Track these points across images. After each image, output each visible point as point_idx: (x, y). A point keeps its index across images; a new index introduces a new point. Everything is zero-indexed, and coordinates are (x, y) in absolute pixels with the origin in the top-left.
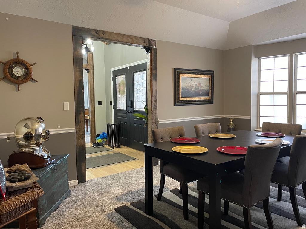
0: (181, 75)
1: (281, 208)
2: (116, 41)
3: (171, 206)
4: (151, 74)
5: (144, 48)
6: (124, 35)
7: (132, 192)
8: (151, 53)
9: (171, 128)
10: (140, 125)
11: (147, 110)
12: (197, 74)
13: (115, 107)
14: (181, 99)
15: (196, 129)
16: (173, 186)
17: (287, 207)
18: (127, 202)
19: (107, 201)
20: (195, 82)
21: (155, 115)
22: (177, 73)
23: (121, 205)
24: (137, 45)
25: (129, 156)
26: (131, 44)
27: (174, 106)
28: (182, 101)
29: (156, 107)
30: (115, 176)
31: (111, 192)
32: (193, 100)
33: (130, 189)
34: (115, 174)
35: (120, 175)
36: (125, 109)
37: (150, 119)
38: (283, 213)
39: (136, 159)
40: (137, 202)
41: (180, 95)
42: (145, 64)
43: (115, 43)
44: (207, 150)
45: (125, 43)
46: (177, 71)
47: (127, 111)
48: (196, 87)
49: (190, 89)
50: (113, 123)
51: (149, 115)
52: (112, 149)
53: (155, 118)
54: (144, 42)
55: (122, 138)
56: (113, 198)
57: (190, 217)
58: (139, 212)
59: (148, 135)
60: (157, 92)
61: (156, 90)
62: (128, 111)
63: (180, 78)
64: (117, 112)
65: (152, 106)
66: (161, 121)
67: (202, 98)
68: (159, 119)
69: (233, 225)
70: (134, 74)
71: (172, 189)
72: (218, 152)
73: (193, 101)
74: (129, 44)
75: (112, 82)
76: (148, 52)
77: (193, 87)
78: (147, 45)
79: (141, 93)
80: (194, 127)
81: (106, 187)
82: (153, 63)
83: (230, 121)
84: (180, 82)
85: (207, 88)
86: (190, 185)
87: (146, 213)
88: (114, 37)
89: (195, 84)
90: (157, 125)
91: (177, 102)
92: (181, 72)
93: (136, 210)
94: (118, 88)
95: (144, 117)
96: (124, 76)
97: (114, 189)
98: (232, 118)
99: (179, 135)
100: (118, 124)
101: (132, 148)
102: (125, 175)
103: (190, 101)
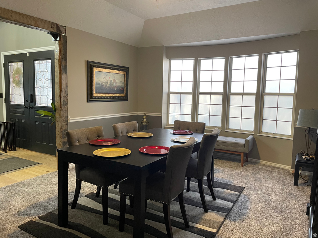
0: (95, 69)
1: (190, 198)
2: (14, 21)
3: (88, 212)
4: (60, 65)
5: (51, 34)
6: (25, 15)
7: (38, 203)
8: (59, 40)
9: (88, 129)
10: (44, 124)
11: (55, 106)
12: (112, 69)
13: (8, 100)
14: (95, 95)
15: (115, 128)
16: (88, 191)
17: (195, 196)
18: (33, 217)
19: (6, 219)
20: (109, 78)
21: (64, 113)
22: (90, 67)
23: (27, 221)
24: (42, 29)
25: (30, 161)
26: (34, 27)
27: (88, 102)
28: (96, 98)
29: (67, 104)
30: (14, 187)
31: (10, 207)
32: (108, 96)
33: (36, 200)
34: (13, 184)
35: (21, 185)
36: (23, 104)
37: (58, 116)
38: (193, 203)
39: (39, 163)
40: (47, 214)
41: (94, 91)
42: (52, 52)
43: (12, 23)
44: (130, 152)
45: (27, 25)
46: (91, 65)
47: (25, 107)
48: (110, 83)
49: (105, 84)
50: (5, 120)
51: (57, 112)
52: (5, 153)
53: (65, 116)
54: (52, 27)
55: (19, 138)
56: (14, 214)
57: (110, 220)
58: (50, 225)
59: (56, 136)
60: (67, 87)
61: (67, 84)
62: (27, 106)
63: (94, 72)
64: (11, 108)
65: (61, 102)
66: (72, 120)
67: (117, 95)
68: (69, 117)
69: (151, 221)
70: (35, 62)
71: (87, 193)
72: (140, 152)
73: (107, 98)
74: (32, 26)
75: (3, 69)
76: (56, 39)
77: (108, 82)
78: (55, 31)
79: (45, 85)
80: (113, 127)
81: (3, 201)
82: (62, 52)
83: (144, 118)
84: (94, 77)
85: (122, 84)
86: (110, 188)
87: (59, 225)
88: (11, 16)
89: (110, 79)
90: (67, 124)
91: (90, 98)
92: (95, 65)
93: (47, 223)
94: (12, 77)
95: (51, 115)
96: (21, 63)
97: (14, 202)
98: (145, 115)
99: (97, 136)
100: (12, 122)
101: (32, 150)
102: (27, 184)
103: (105, 98)
